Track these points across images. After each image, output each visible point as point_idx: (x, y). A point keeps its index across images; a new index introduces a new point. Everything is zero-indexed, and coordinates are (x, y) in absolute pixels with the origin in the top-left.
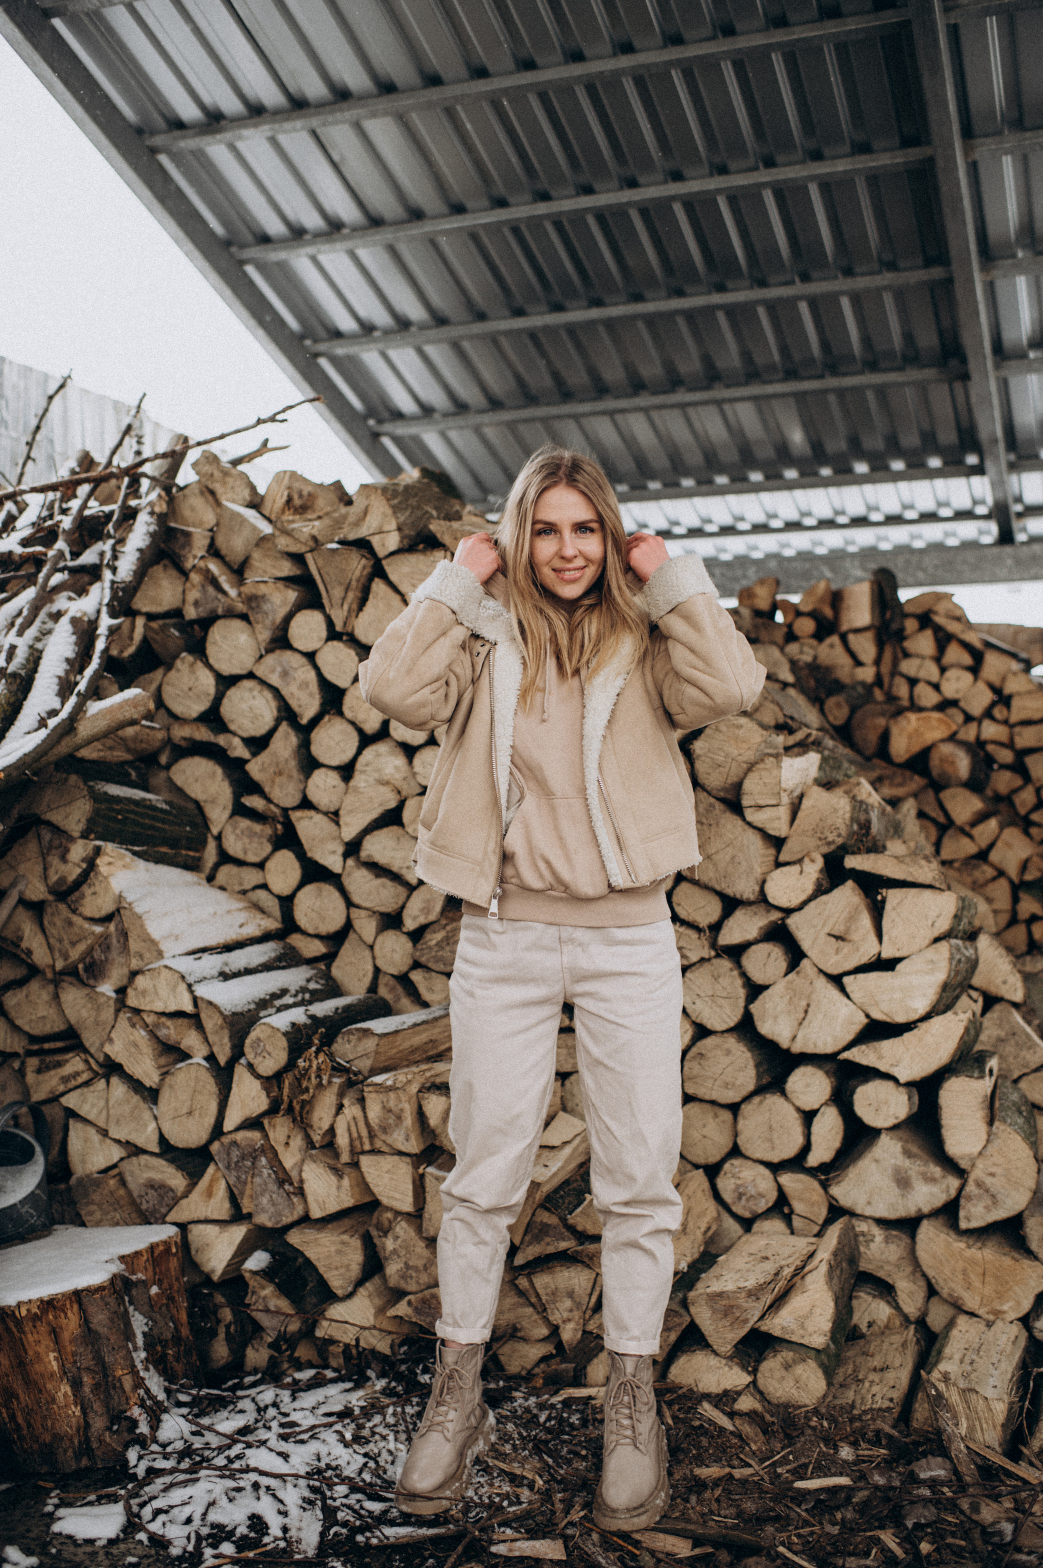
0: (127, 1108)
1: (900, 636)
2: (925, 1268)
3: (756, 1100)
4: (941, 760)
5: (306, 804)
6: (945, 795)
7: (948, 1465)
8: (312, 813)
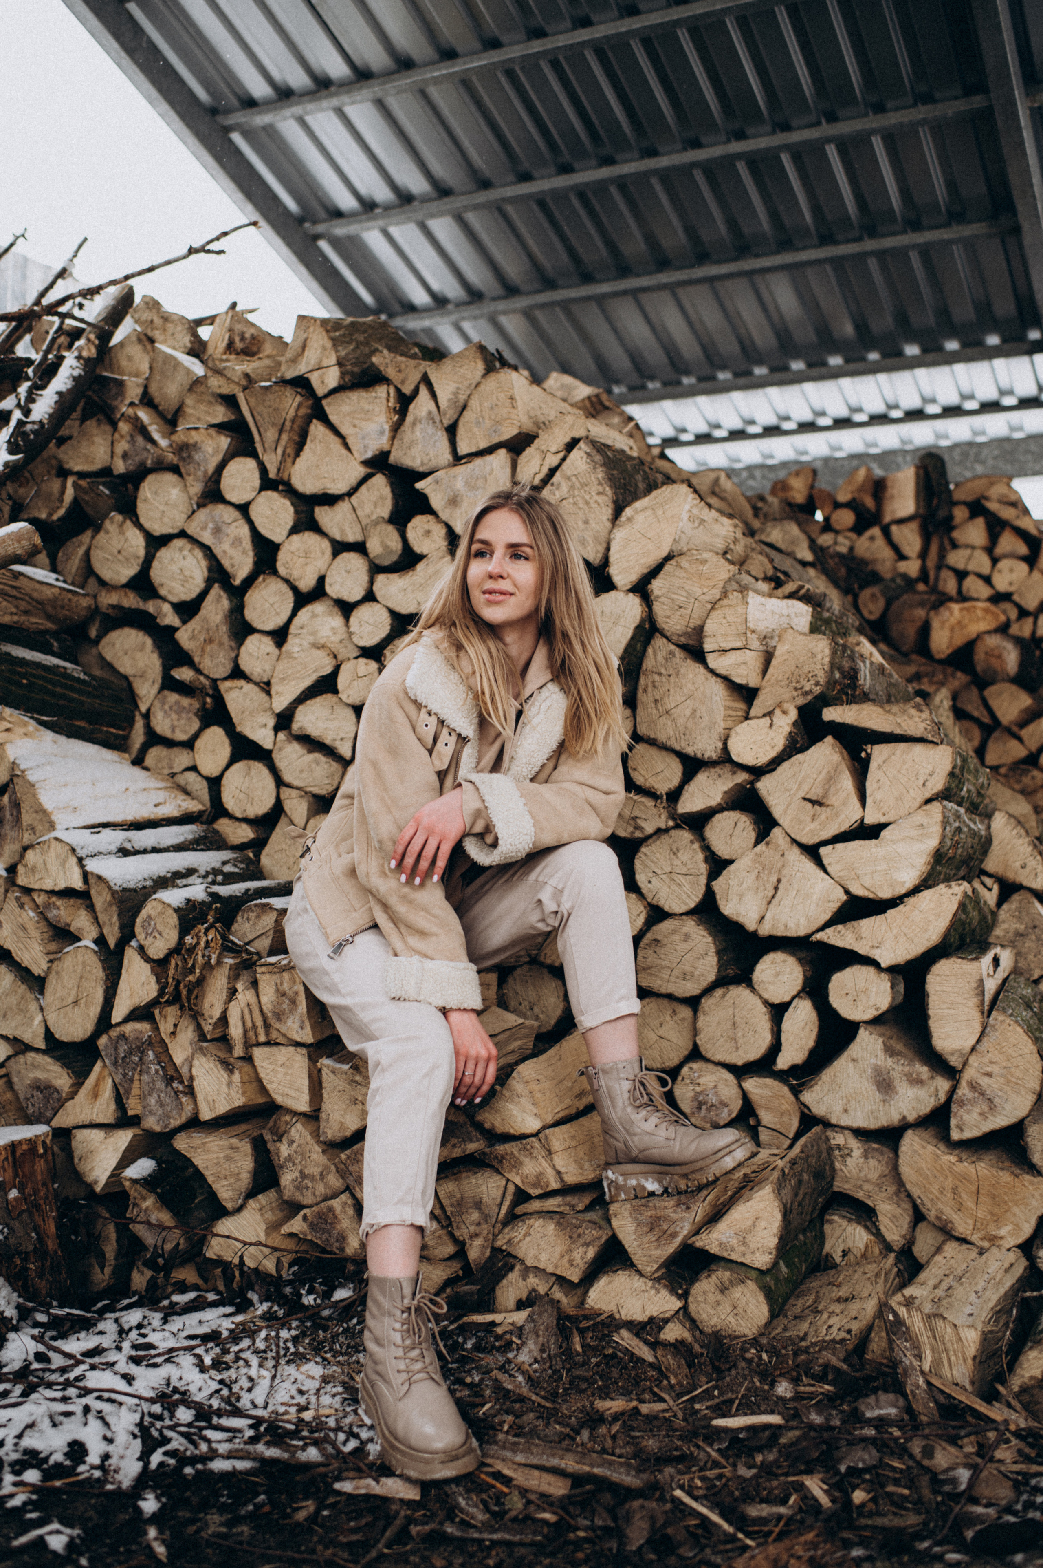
0: (13, 1000)
1: (948, 525)
2: (908, 1186)
3: (719, 992)
4: (986, 653)
5: (237, 673)
6: (990, 692)
7: (901, 1402)
8: (242, 683)
